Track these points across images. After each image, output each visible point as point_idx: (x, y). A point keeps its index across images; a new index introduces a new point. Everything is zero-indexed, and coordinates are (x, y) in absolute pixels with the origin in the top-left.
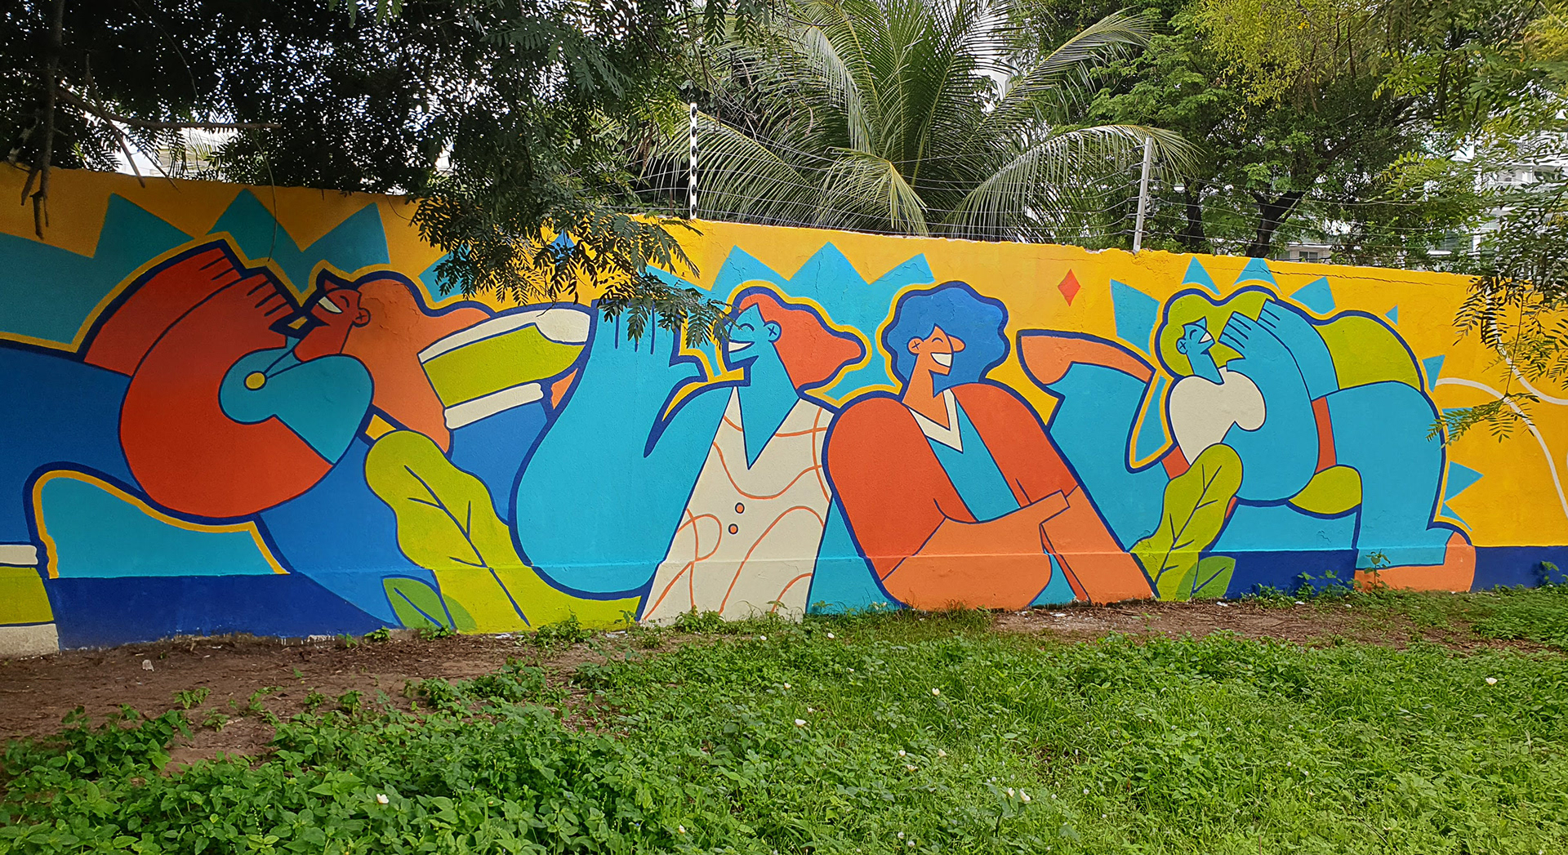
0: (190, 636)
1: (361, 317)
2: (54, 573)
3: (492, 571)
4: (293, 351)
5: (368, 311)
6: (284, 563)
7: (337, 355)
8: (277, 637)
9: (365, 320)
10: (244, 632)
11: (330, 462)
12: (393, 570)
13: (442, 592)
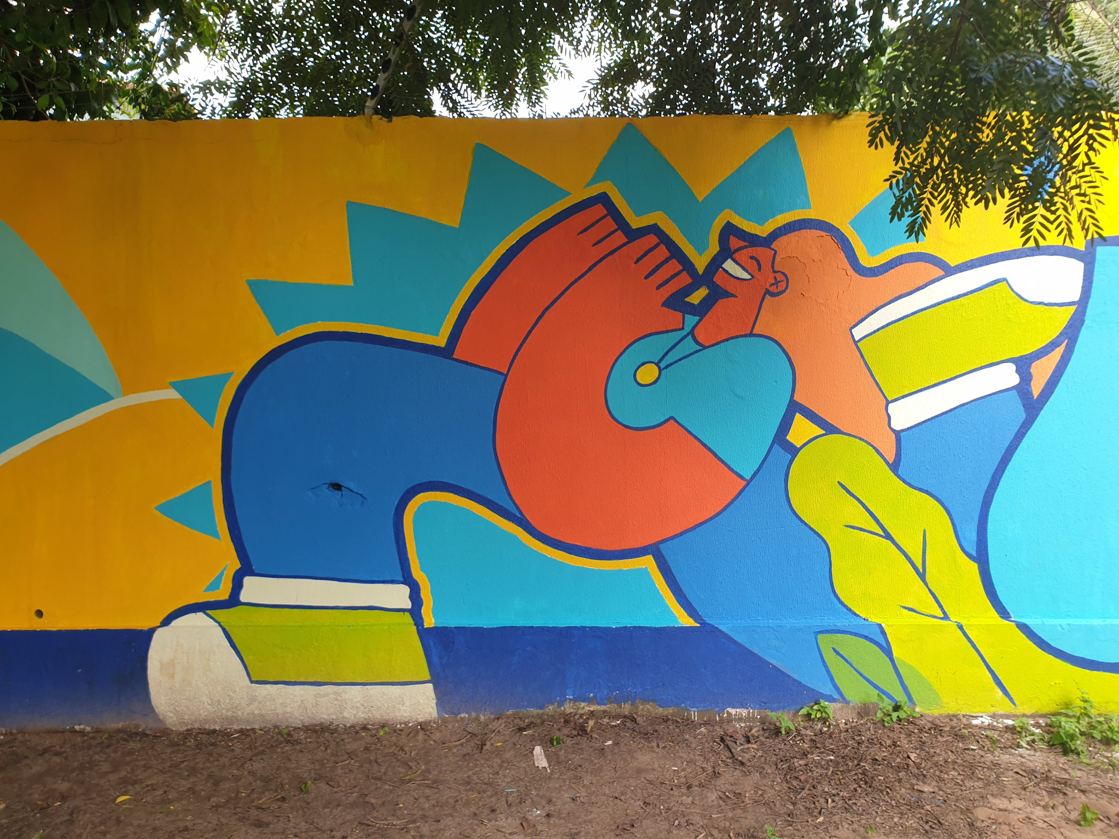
0: (583, 704)
1: (777, 283)
2: (429, 621)
3: (961, 627)
4: (692, 333)
5: (784, 274)
6: (691, 611)
7: (746, 336)
8: (688, 710)
9: (782, 286)
10: (645, 700)
11: (741, 477)
12: (830, 622)
13: (895, 654)
